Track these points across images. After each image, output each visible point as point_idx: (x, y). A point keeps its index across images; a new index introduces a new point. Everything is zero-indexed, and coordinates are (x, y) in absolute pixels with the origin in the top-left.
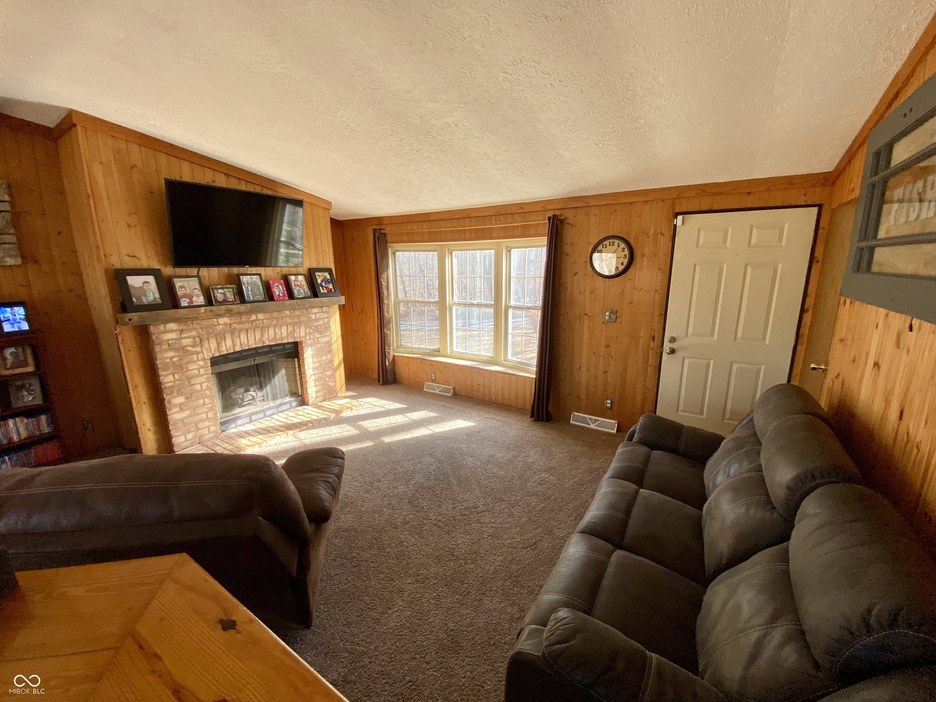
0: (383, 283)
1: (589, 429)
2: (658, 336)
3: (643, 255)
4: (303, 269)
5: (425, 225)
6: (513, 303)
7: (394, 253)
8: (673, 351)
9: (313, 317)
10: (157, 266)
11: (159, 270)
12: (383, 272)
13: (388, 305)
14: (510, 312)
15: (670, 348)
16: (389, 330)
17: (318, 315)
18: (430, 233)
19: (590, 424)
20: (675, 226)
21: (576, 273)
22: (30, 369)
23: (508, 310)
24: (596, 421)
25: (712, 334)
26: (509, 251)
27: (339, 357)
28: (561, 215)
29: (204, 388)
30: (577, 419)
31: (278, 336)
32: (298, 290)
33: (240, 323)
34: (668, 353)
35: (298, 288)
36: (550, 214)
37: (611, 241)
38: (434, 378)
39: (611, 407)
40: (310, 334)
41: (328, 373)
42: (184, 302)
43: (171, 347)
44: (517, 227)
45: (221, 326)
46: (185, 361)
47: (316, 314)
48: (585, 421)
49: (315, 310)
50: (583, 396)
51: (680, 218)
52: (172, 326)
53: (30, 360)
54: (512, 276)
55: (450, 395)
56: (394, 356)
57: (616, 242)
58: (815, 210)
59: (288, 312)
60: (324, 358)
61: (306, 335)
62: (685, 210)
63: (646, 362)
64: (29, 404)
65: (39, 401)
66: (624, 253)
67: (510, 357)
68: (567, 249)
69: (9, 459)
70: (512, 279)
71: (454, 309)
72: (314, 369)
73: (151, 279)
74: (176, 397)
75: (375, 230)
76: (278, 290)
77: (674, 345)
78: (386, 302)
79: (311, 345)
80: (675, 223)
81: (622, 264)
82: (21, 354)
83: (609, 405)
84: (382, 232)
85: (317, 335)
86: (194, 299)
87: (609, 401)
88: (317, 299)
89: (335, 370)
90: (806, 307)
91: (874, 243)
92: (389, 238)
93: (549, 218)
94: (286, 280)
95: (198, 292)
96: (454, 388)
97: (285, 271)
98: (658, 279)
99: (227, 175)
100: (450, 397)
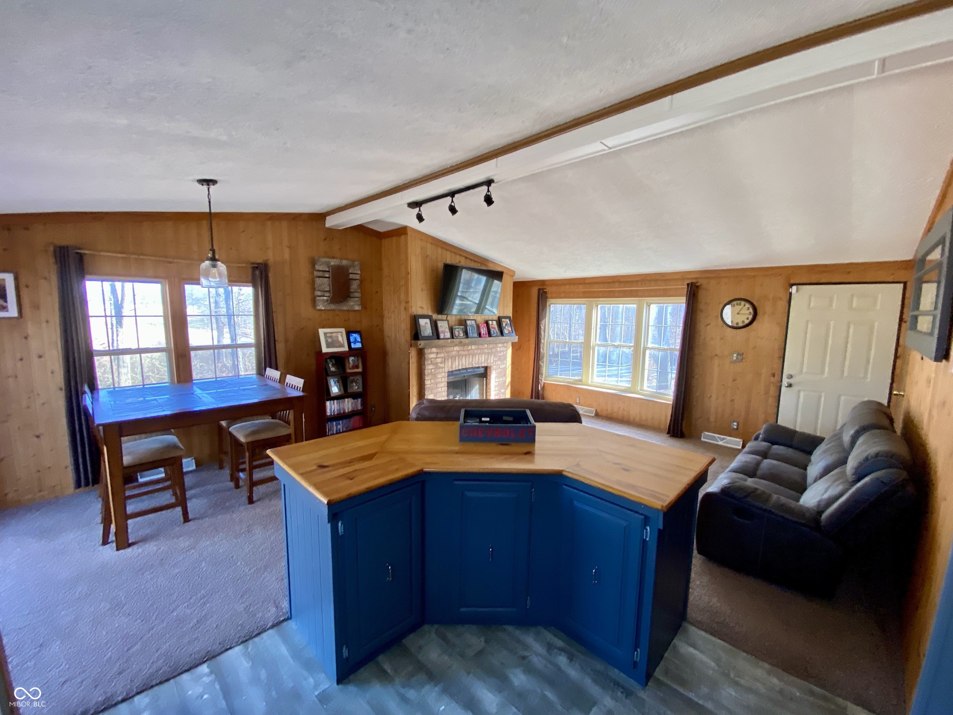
0: (542, 327)
1: (718, 445)
2: (778, 373)
3: (765, 313)
4: (496, 318)
5: (581, 286)
6: (650, 345)
7: (550, 306)
8: (790, 385)
9: (498, 349)
10: (430, 314)
11: (431, 316)
12: (542, 319)
13: (544, 344)
14: (648, 352)
15: (788, 383)
16: (543, 363)
17: (501, 348)
18: (584, 292)
19: (718, 442)
20: (791, 294)
21: (709, 324)
22: (360, 370)
23: (646, 350)
24: (723, 439)
25: (823, 372)
26: (649, 306)
27: (509, 379)
28: (697, 283)
29: (443, 390)
30: (707, 437)
31: (480, 361)
32: (493, 331)
33: (464, 351)
34: (786, 386)
35: (493, 329)
36: (689, 281)
37: (739, 302)
38: (578, 401)
39: (737, 429)
40: (496, 361)
41: (503, 391)
42: (442, 336)
43: (432, 363)
44: (660, 289)
45: (455, 352)
46: (437, 372)
47: (500, 347)
48: (714, 438)
49: (500, 345)
50: (712, 419)
51: (794, 288)
52: (434, 350)
53: (360, 365)
54: (650, 324)
55: (593, 415)
56: (544, 383)
57: (743, 303)
58: (902, 285)
59: (486, 346)
60: (501, 379)
61: (493, 362)
62: (797, 282)
63: (767, 393)
64: (356, 391)
65: (360, 390)
66: (749, 311)
67: (645, 388)
68: (701, 306)
69: (342, 422)
70: (650, 327)
71: (596, 348)
72: (495, 386)
73: (428, 321)
74: (430, 394)
75: (539, 290)
76: (484, 331)
77: (791, 381)
78: (542, 341)
79: (495, 370)
80: (790, 291)
81: (748, 319)
82: (356, 361)
83: (735, 427)
84: (545, 290)
85: (499, 363)
86: (446, 334)
87: (735, 424)
88: (503, 337)
89: (506, 389)
90: (898, 354)
91: (916, 313)
92: (549, 295)
93: (688, 285)
94: (487, 323)
95: (447, 330)
96: (596, 410)
97: (487, 318)
98: (777, 331)
99: (466, 258)
100: (593, 417)
